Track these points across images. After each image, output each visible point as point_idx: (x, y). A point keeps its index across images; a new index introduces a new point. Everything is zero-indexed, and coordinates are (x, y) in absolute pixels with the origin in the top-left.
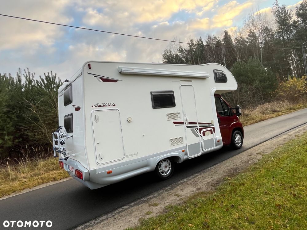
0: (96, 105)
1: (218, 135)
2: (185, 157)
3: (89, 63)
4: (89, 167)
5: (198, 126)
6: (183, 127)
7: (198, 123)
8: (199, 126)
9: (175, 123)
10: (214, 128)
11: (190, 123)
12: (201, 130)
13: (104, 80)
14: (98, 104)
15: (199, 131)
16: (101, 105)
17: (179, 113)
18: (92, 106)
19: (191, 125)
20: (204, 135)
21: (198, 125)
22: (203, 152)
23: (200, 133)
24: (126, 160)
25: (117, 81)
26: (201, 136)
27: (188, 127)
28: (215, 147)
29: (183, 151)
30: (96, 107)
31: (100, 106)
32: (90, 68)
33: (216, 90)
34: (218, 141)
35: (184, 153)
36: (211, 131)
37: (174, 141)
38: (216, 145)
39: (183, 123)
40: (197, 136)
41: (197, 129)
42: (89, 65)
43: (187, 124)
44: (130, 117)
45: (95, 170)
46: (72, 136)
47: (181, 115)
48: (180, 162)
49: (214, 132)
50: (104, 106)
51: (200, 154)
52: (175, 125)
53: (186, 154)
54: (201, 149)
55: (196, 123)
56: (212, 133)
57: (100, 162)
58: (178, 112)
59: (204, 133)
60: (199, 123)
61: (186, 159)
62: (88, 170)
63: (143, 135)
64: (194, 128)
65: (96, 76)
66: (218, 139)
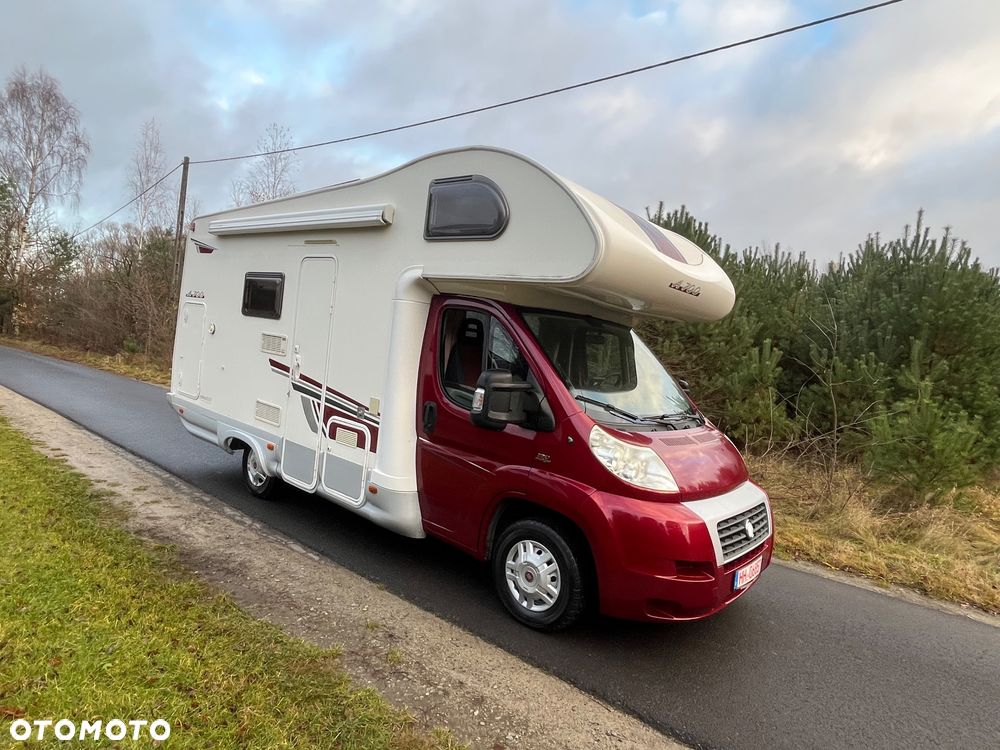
0: (189, 293)
5: (323, 399)
6: (284, 382)
7: (324, 388)
8: (327, 400)
9: (273, 363)
10: (375, 430)
11: (303, 377)
12: (329, 412)
15: (321, 414)
16: (193, 293)
17: (284, 339)
19: (306, 386)
20: (333, 435)
21: (323, 393)
23: (325, 422)
24: (199, 403)
25: (212, 251)
26: (325, 436)
27: (296, 387)
30: (189, 296)
31: (192, 296)
35: (271, 454)
36: (362, 433)
37: (262, 409)
39: (286, 369)
40: (314, 429)
41: (319, 405)
43: (295, 377)
47: (288, 347)
50: (195, 296)
52: (273, 370)
54: (316, 474)
55: (320, 386)
58: (283, 336)
60: (328, 389)
63: (223, 368)
64: (311, 398)
65: (196, 243)
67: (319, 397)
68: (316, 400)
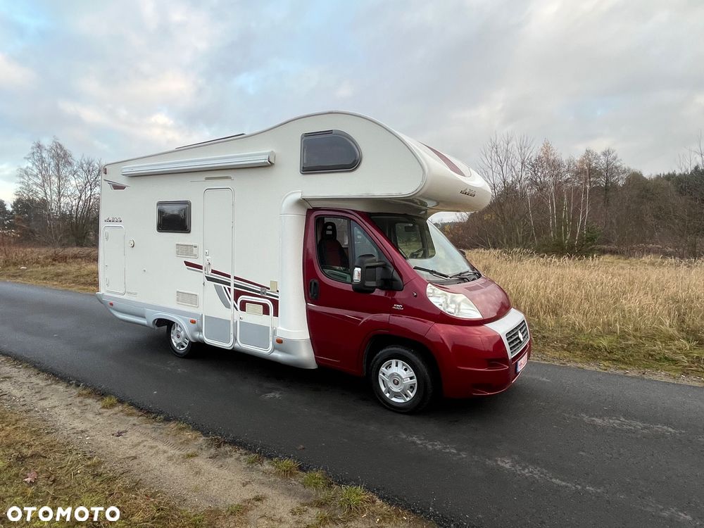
0: (107, 219)
2: (198, 335)
5: (232, 285)
6: (199, 276)
7: (232, 277)
8: (235, 285)
9: (187, 264)
10: (275, 302)
11: (213, 272)
12: (238, 294)
13: (115, 187)
15: (232, 296)
16: (111, 219)
17: (196, 247)
18: (105, 221)
19: (217, 278)
20: (243, 308)
21: (232, 281)
22: (237, 345)
23: (236, 300)
24: (126, 297)
25: (125, 187)
26: (237, 309)
27: (209, 279)
29: (193, 322)
31: (110, 221)
32: (106, 173)
35: (194, 326)
36: (266, 305)
37: (182, 296)
39: (200, 267)
40: (228, 306)
41: (229, 289)
43: (207, 271)
44: (133, 240)
47: (199, 251)
50: (113, 221)
51: (228, 346)
52: (188, 269)
53: (199, 330)
54: (232, 336)
55: (229, 276)
57: (106, 288)
58: (195, 244)
59: (244, 303)
60: (235, 278)
61: (198, 339)
63: (144, 271)
64: (223, 285)
65: (109, 182)
66: (279, 335)
67: (229, 284)
68: (226, 287)
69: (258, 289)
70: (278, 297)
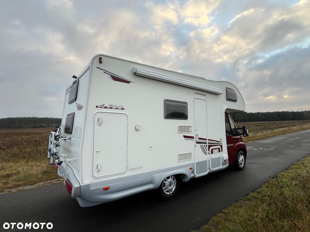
0: (101, 106)
1: (225, 155)
2: (192, 175)
3: (100, 57)
4: (82, 181)
5: (207, 143)
6: (192, 142)
7: (207, 140)
8: (209, 143)
9: (185, 137)
10: (221, 146)
11: (200, 139)
12: (209, 147)
13: (115, 78)
14: (104, 105)
15: (207, 148)
16: (108, 106)
17: (190, 127)
18: (97, 107)
19: (201, 141)
20: (212, 153)
21: (207, 141)
22: (209, 171)
23: (209, 150)
24: (128, 174)
25: (130, 82)
26: (209, 154)
27: (197, 143)
28: (221, 167)
29: (191, 169)
30: (101, 107)
31: (106, 108)
32: (101, 62)
33: (226, 107)
34: (225, 161)
35: (191, 171)
36: (219, 149)
37: (182, 157)
38: (223, 165)
39: (193, 137)
40: (206, 154)
41: (206, 145)
42: (100, 59)
43: (197, 139)
44: (138, 125)
45: (89, 186)
46: (70, 139)
47: (192, 129)
48: (186, 180)
49: (222, 151)
50: (111, 108)
51: (206, 173)
52: (186, 139)
53: (193, 172)
54: (208, 167)
55: (206, 140)
56: (219, 151)
57: (96, 175)
58: (190, 125)
59: (212, 150)
60: (209, 140)
61: (192, 177)
62: (80, 184)
63: (151, 147)
64: (203, 144)
65: (106, 72)
66: (225, 158)
67: (206, 143)
68: (205, 145)
69: (216, 142)
70: (222, 144)
